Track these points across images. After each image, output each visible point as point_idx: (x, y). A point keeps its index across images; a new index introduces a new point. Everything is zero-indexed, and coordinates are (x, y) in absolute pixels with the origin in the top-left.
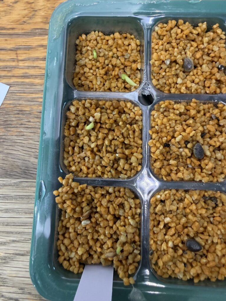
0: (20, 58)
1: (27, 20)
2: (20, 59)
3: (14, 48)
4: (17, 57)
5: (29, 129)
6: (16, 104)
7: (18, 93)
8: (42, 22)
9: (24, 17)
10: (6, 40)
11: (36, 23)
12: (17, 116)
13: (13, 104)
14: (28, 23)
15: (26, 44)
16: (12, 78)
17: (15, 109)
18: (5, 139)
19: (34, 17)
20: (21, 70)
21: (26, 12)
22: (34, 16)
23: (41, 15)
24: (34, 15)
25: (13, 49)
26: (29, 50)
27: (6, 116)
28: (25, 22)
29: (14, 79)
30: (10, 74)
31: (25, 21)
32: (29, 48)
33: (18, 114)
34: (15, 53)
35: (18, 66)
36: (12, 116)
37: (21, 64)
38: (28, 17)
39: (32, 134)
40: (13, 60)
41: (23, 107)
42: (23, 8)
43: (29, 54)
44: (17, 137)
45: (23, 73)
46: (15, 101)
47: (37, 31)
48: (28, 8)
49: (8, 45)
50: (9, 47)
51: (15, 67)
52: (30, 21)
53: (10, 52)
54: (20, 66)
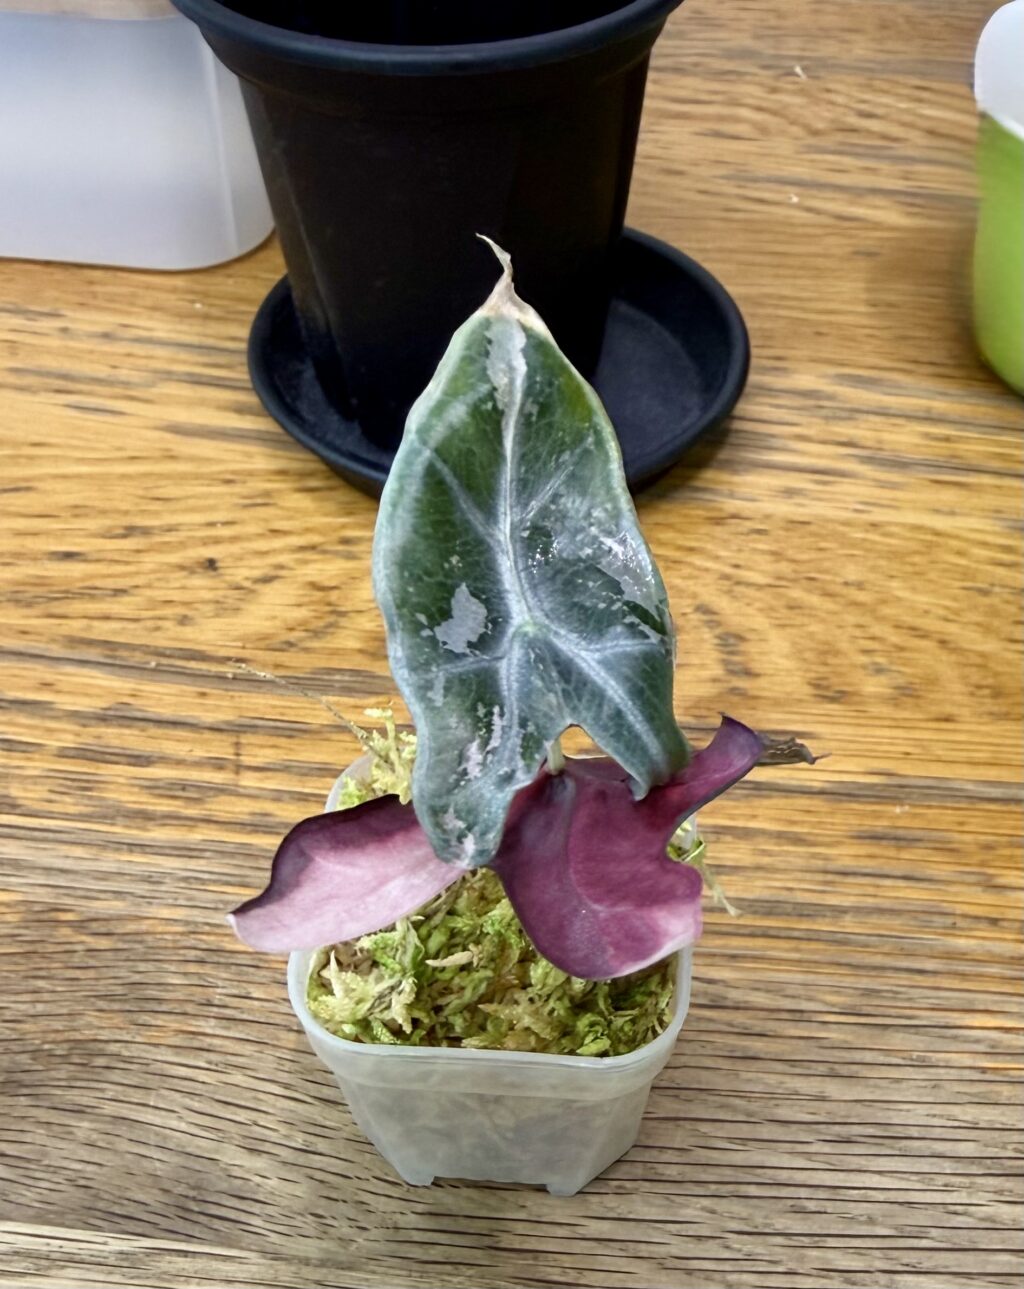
0: (246, 760)
1: (302, 640)
2: (248, 763)
3: (228, 723)
4: (238, 755)
5: (241, 1027)
6: (196, 923)
7: (215, 882)
8: (361, 651)
9: (291, 629)
10: (203, 695)
11: (335, 652)
12: (192, 968)
13: (187, 923)
14: (307, 650)
15: (282, 714)
16: (201, 824)
17: (191, 941)
18: (117, 1057)
19: (333, 633)
20: (246, 801)
21: (303, 613)
22: (331, 630)
23: (360, 627)
24: (331, 625)
25: (224, 727)
26: (290, 737)
27: (142, 967)
28: (291, 644)
29: (205, 831)
30: (192, 811)
31: (292, 640)
32: (293, 731)
33: (202, 962)
34: (234, 739)
35: (237, 786)
36: (173, 968)
37: (249, 781)
38: (306, 630)
39: (248, 1049)
40: (218, 764)
41: (226, 939)
42: (293, 601)
43: (291, 749)
44: (177, 1054)
45: (253, 814)
46: (196, 912)
47: (337, 677)
48: (312, 603)
49: (207, 711)
50: (209, 718)
51: (221, 790)
52: (315, 644)
53: (208, 735)
54: (245, 787)
